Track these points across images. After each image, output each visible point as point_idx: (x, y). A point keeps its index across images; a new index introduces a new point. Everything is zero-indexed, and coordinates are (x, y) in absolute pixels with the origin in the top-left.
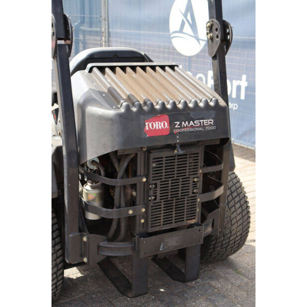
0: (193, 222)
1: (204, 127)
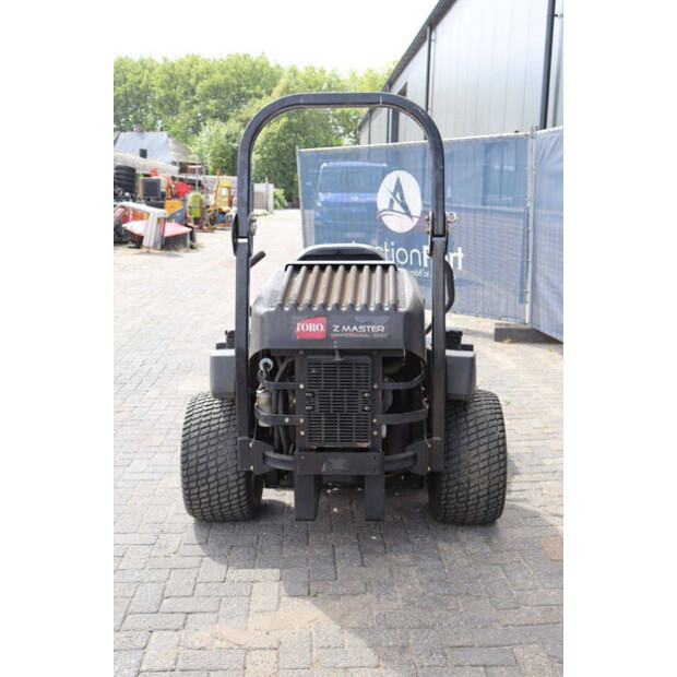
0: (365, 445)
1: (371, 333)
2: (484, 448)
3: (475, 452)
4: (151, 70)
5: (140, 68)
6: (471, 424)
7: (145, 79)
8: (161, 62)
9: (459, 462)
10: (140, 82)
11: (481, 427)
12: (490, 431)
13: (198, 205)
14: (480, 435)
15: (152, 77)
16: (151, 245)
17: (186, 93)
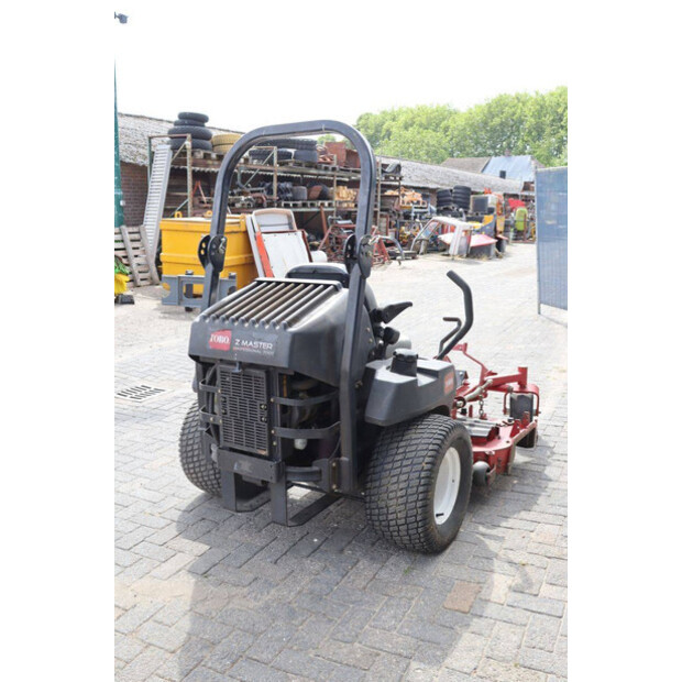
1: (262, 350)
2: (403, 477)
3: (395, 479)
4: (524, 104)
5: (516, 101)
6: (401, 450)
7: (519, 111)
8: (533, 95)
9: (380, 486)
10: (514, 114)
11: (409, 455)
12: (416, 460)
13: (522, 219)
14: (405, 463)
15: (525, 109)
16: (456, 253)
17: (553, 121)
